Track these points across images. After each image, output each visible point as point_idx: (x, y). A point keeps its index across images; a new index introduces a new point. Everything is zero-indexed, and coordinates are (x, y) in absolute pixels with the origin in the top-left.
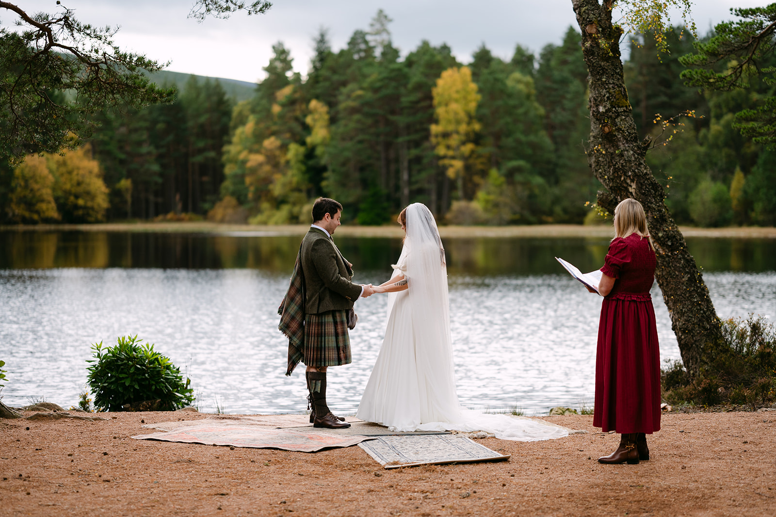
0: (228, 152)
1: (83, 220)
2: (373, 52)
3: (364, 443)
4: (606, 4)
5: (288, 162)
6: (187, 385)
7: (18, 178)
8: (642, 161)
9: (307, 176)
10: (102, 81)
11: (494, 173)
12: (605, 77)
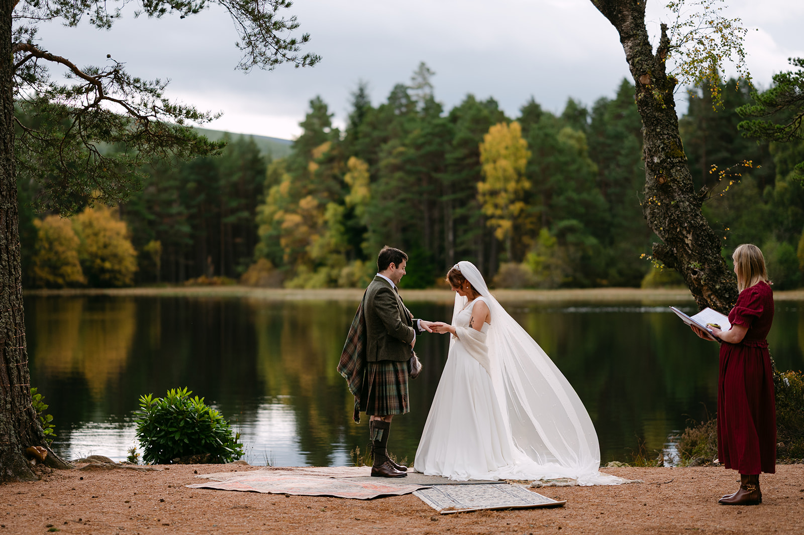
0: (262, 212)
1: (110, 285)
2: (415, 106)
3: (419, 491)
4: (660, 55)
5: (326, 223)
6: (237, 439)
7: (41, 240)
8: (698, 213)
9: (346, 237)
10: (151, 134)
11: (544, 233)
12: (659, 127)
